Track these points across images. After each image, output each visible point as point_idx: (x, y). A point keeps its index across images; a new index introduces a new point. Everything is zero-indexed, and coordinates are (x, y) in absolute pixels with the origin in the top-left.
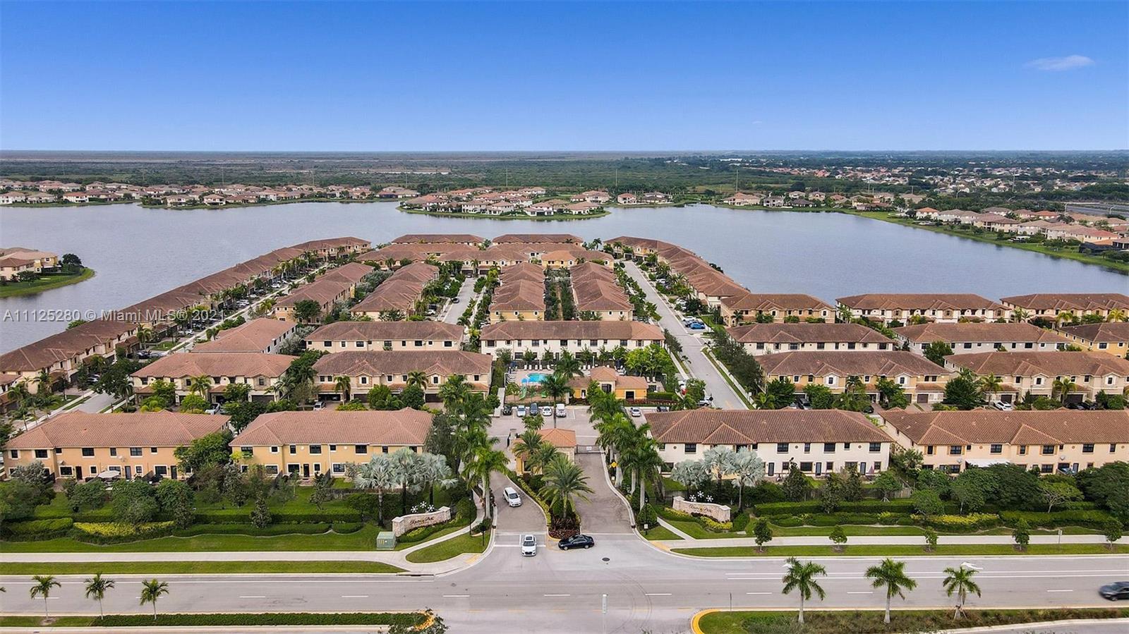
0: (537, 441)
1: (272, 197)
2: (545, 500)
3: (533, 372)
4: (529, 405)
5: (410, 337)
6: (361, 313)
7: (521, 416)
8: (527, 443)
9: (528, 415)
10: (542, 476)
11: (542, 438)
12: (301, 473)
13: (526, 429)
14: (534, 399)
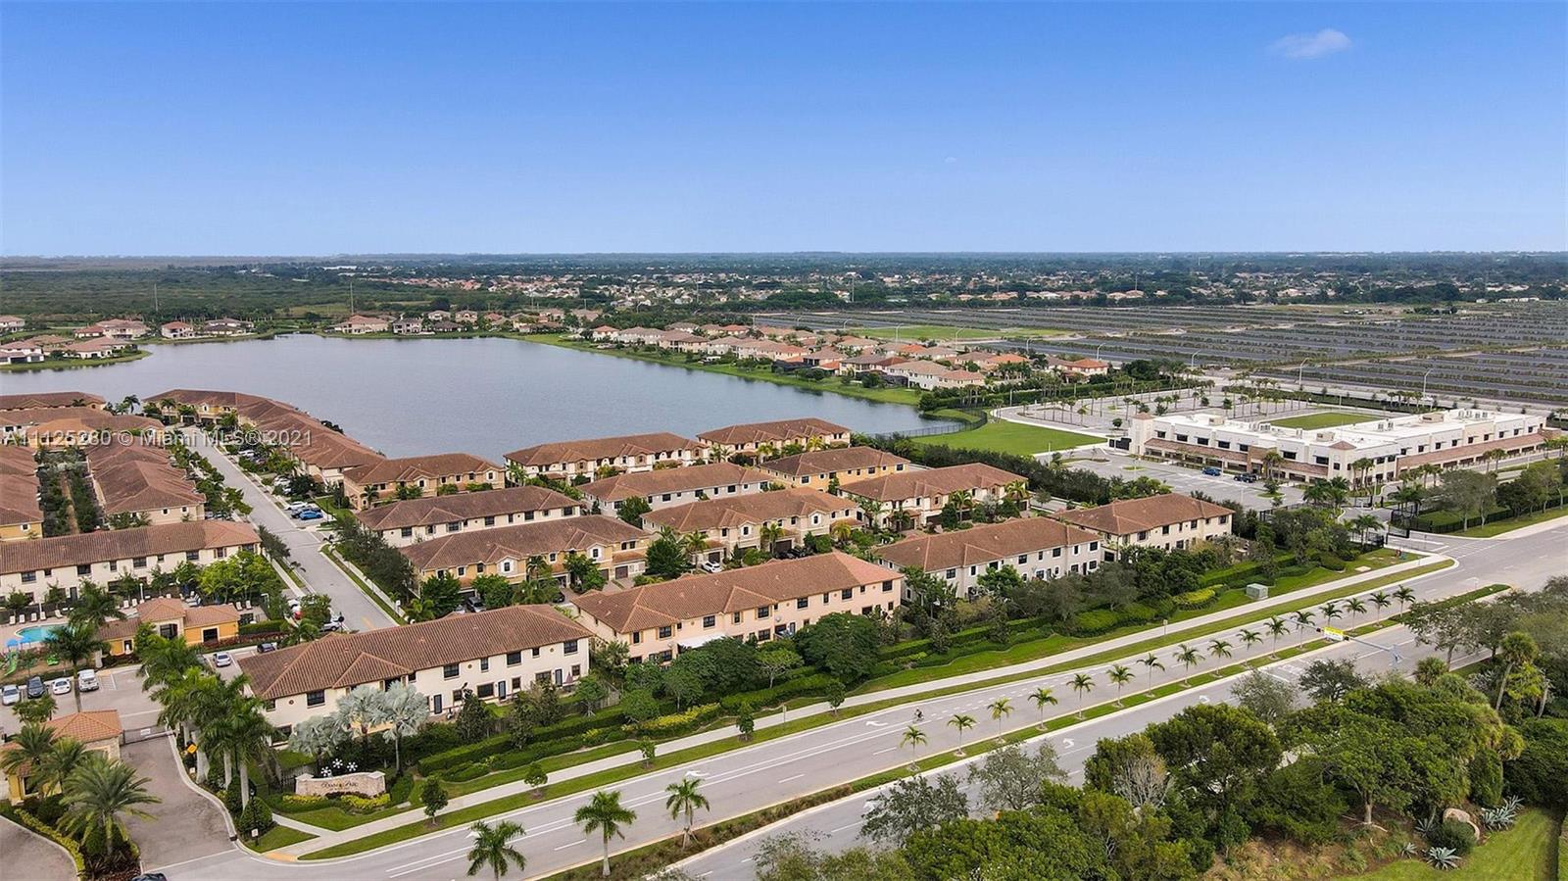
0: (46, 740)
2: (70, 835)
3: (29, 625)
4: (26, 682)
7: (10, 704)
8: (27, 746)
9: (26, 700)
10: (60, 796)
11: (56, 732)
13: (23, 724)
14: (33, 671)
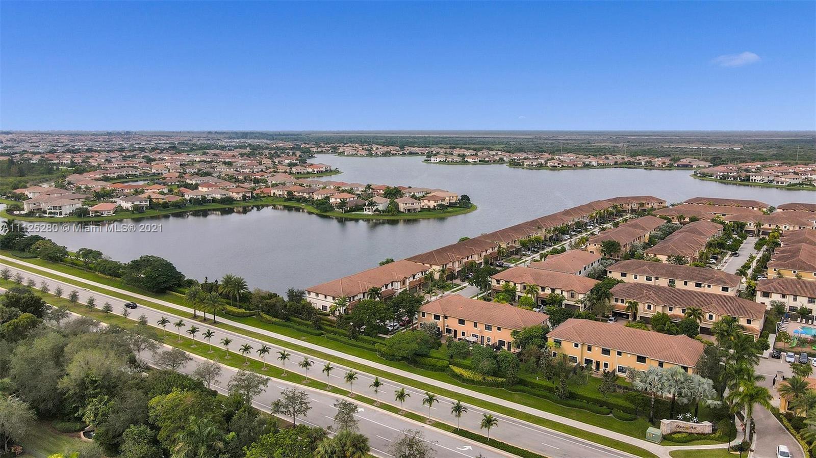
0: (803, 387)
1: (594, 163)
3: (806, 325)
4: (799, 353)
5: (692, 279)
6: (653, 255)
7: (790, 362)
8: (793, 386)
9: (797, 363)
10: (805, 418)
11: (809, 385)
12: (594, 367)
13: (794, 374)
14: (804, 349)
